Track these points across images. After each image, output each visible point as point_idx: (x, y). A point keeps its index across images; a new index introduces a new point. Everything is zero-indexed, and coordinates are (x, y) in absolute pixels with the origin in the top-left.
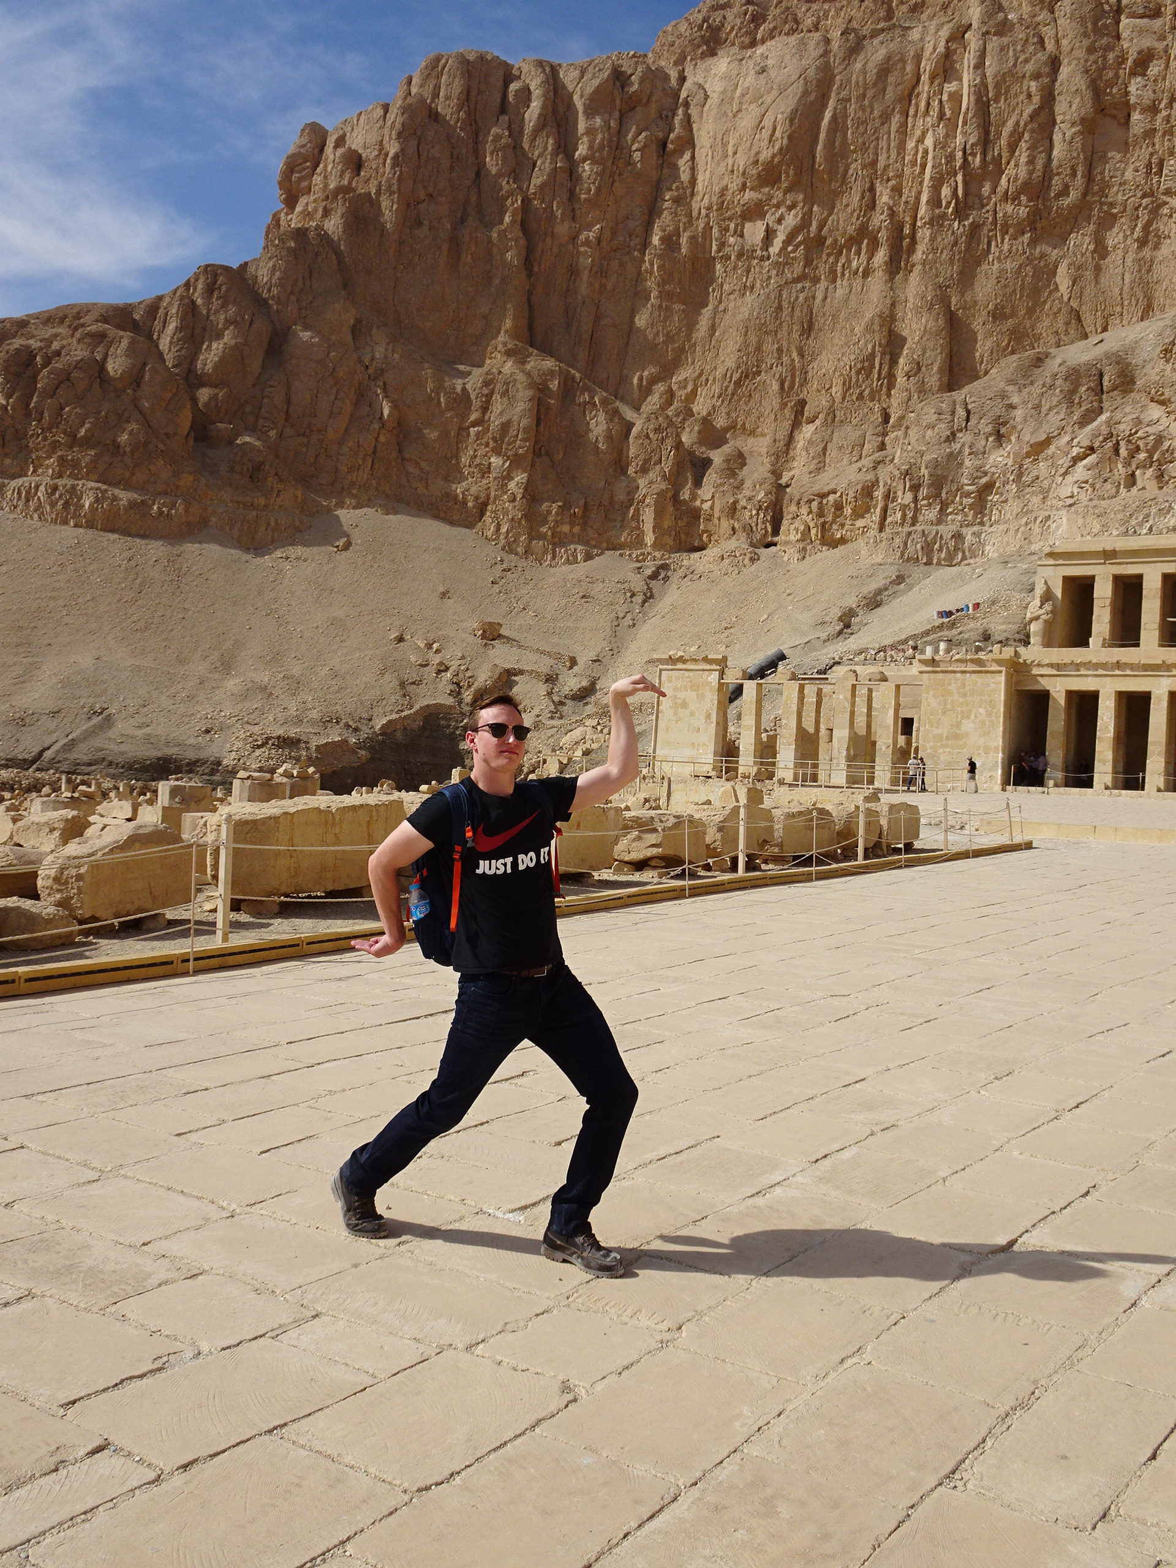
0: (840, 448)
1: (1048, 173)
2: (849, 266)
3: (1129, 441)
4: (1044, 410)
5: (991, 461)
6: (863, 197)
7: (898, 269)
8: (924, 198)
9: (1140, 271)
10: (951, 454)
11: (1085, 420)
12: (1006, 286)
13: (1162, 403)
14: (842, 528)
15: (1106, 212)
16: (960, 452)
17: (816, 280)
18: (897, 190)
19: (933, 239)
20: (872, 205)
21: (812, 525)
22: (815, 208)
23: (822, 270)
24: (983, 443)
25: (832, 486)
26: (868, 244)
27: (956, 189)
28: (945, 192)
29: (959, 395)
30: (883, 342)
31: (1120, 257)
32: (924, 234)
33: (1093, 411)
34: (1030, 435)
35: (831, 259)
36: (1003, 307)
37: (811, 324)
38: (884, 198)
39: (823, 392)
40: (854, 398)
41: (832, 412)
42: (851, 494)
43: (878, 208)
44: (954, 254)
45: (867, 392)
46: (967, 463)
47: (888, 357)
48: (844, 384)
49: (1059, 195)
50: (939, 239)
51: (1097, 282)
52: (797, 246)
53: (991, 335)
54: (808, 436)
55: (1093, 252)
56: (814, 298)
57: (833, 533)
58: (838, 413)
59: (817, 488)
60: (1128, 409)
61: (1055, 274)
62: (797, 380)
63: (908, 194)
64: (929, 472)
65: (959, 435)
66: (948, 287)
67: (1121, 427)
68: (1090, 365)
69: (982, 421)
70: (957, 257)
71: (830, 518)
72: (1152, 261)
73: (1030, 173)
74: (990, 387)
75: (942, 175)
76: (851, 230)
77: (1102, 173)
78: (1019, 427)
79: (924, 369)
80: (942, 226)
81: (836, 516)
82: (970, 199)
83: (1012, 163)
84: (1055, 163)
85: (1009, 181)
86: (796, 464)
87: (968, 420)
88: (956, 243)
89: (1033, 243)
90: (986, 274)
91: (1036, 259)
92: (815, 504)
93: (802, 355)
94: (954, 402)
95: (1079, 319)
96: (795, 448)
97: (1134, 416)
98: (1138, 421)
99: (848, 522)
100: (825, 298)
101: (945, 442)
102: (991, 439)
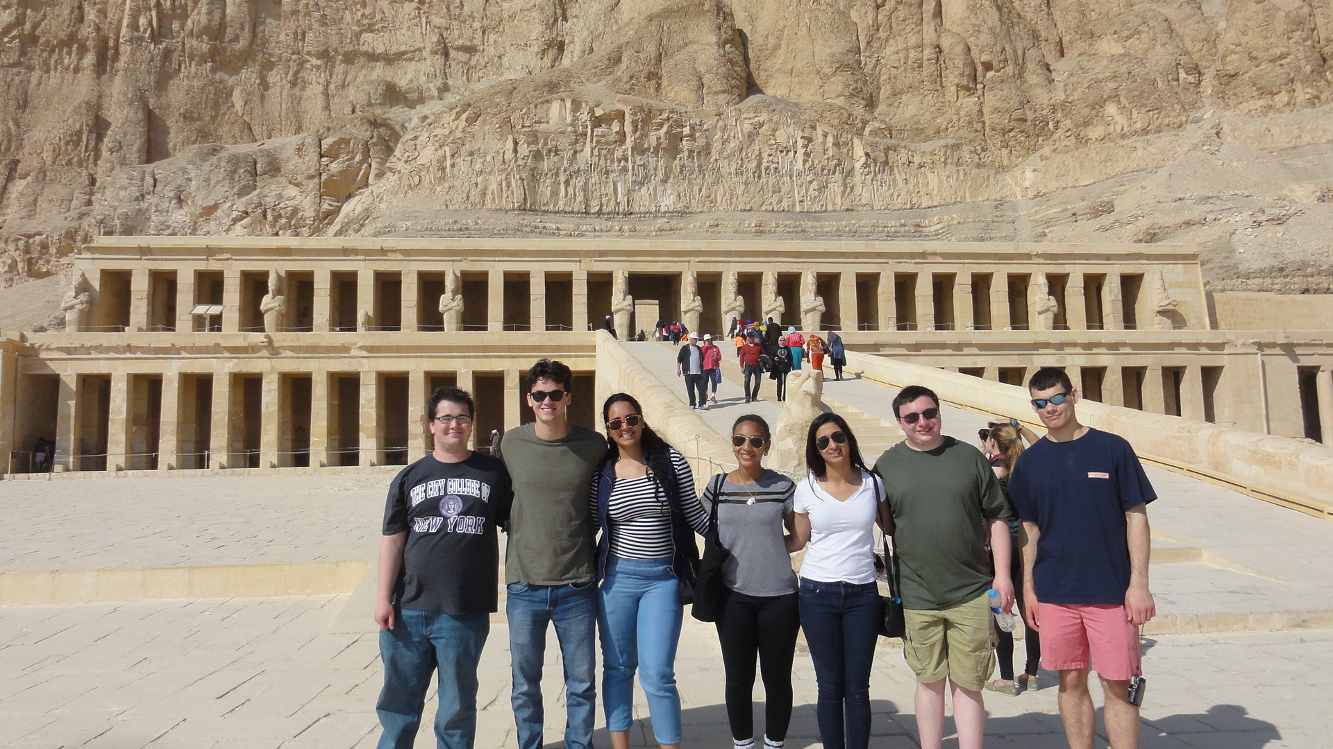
0: (50, 201)
1: (223, 25)
2: (62, 63)
3: (274, 210)
4: (212, 183)
5: (173, 218)
6: (72, 12)
7: (104, 71)
8: (125, 22)
9: (292, 103)
10: (140, 210)
11: (241, 194)
12: (194, 98)
13: (297, 185)
14: (48, 264)
15: (266, 59)
16: (147, 209)
17: (31, 68)
18: (103, 13)
19: (133, 53)
20: (81, 19)
21: (19, 259)
22: (29, 11)
23: (35, 62)
24: (167, 204)
25: (39, 229)
26: (78, 49)
27: (151, 21)
28: (142, 21)
29: (149, 168)
30: (90, 123)
31: (278, 91)
32: (125, 49)
33: (249, 187)
34: (201, 200)
35: (45, 54)
36: (192, 112)
37: (25, 101)
38: (91, 15)
39: (35, 155)
40: (64, 163)
41: (42, 171)
42: (56, 237)
43: (85, 22)
44: (151, 68)
45: (75, 160)
46: (154, 218)
47: (94, 135)
48: (54, 151)
49: (231, 41)
50: (138, 54)
51: (263, 106)
52: (14, 38)
53: (183, 131)
54: (20, 189)
55: (260, 84)
56: (29, 82)
57: (39, 268)
58: (48, 173)
59: (25, 230)
60: (273, 187)
61: (231, 95)
62: (14, 144)
63: (112, 16)
64: (121, 223)
65: (148, 197)
66: (146, 91)
67: (268, 199)
68: (247, 155)
69: (167, 188)
70: (153, 70)
71: (36, 255)
72: (300, 97)
73: (210, 21)
74: (174, 164)
75: (139, 8)
76: (62, 35)
77: (263, 32)
78: (193, 194)
79: (125, 147)
80: (141, 45)
81: (41, 253)
82: (163, 30)
83: (196, 11)
84: (228, 18)
85: (193, 23)
86: (9, 211)
87: (155, 186)
88: (152, 60)
89: (214, 70)
90: (178, 87)
91: (216, 82)
92: (21, 243)
93: (17, 125)
94: (144, 172)
95: (250, 129)
96: (9, 198)
97: (277, 193)
98: (280, 196)
99: (53, 259)
100: (39, 84)
101: (135, 201)
102: (173, 202)
